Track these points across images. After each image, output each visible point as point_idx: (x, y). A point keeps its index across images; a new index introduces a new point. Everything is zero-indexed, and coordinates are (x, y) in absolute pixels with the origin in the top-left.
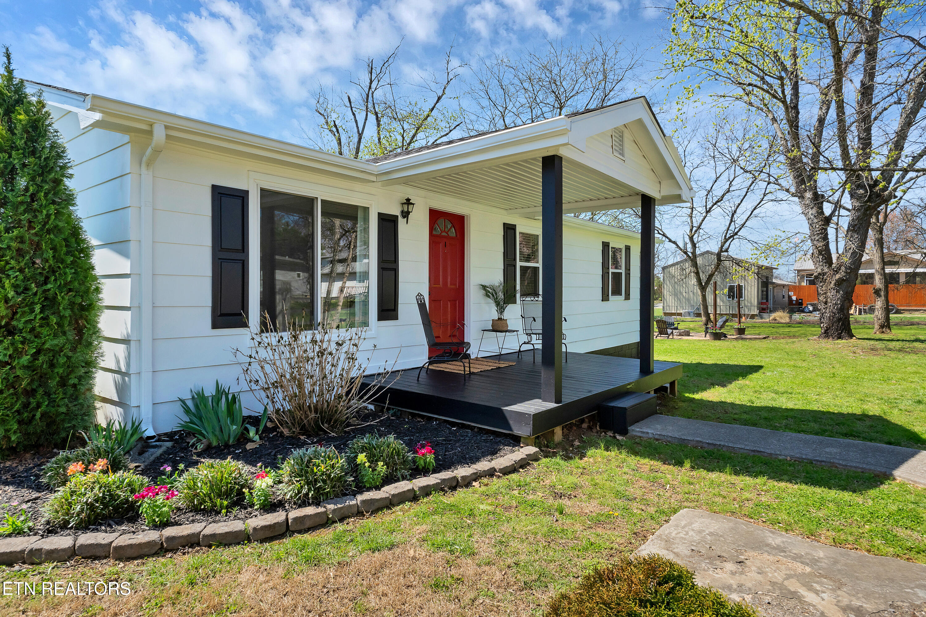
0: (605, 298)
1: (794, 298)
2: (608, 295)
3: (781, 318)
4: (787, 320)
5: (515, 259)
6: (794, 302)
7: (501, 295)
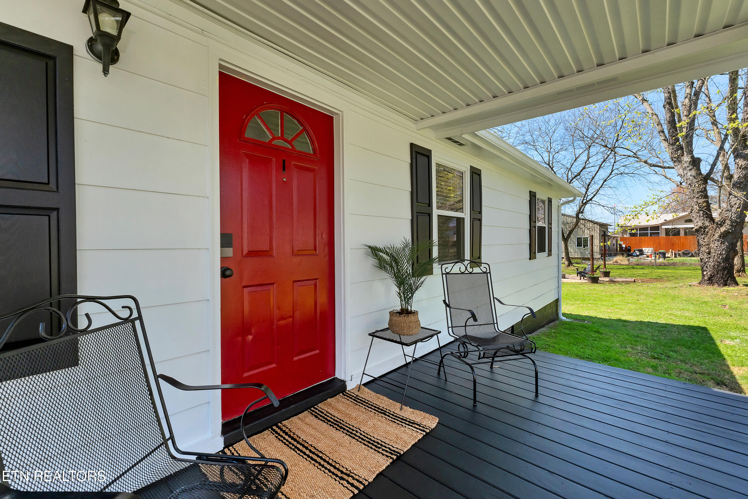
0: (532, 256)
1: (624, 246)
2: (535, 253)
3: (621, 261)
4: (627, 262)
5: (430, 204)
6: (624, 249)
7: (407, 267)
